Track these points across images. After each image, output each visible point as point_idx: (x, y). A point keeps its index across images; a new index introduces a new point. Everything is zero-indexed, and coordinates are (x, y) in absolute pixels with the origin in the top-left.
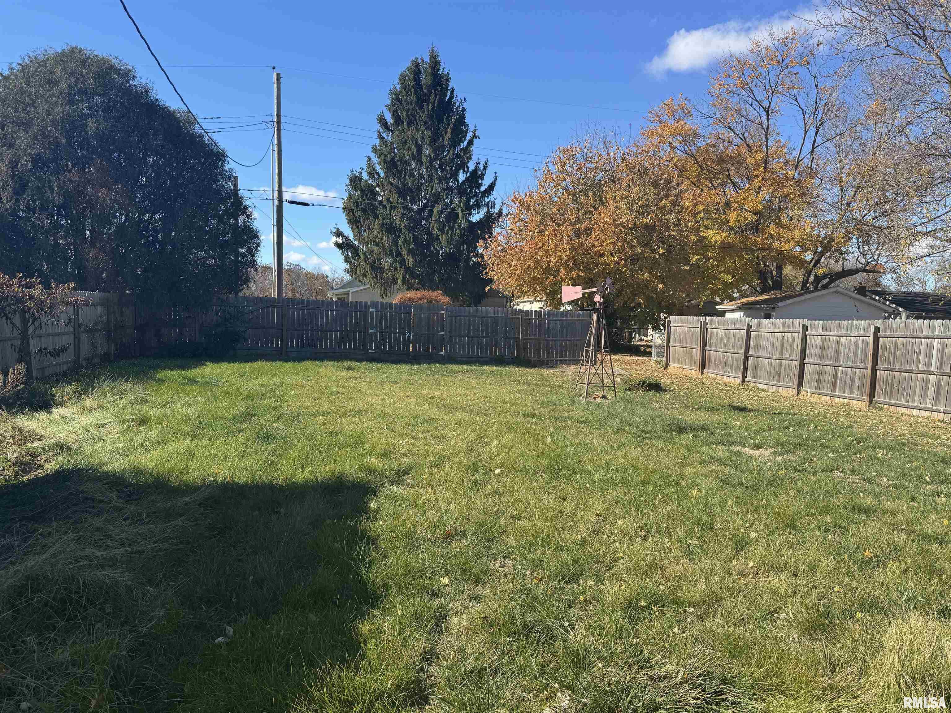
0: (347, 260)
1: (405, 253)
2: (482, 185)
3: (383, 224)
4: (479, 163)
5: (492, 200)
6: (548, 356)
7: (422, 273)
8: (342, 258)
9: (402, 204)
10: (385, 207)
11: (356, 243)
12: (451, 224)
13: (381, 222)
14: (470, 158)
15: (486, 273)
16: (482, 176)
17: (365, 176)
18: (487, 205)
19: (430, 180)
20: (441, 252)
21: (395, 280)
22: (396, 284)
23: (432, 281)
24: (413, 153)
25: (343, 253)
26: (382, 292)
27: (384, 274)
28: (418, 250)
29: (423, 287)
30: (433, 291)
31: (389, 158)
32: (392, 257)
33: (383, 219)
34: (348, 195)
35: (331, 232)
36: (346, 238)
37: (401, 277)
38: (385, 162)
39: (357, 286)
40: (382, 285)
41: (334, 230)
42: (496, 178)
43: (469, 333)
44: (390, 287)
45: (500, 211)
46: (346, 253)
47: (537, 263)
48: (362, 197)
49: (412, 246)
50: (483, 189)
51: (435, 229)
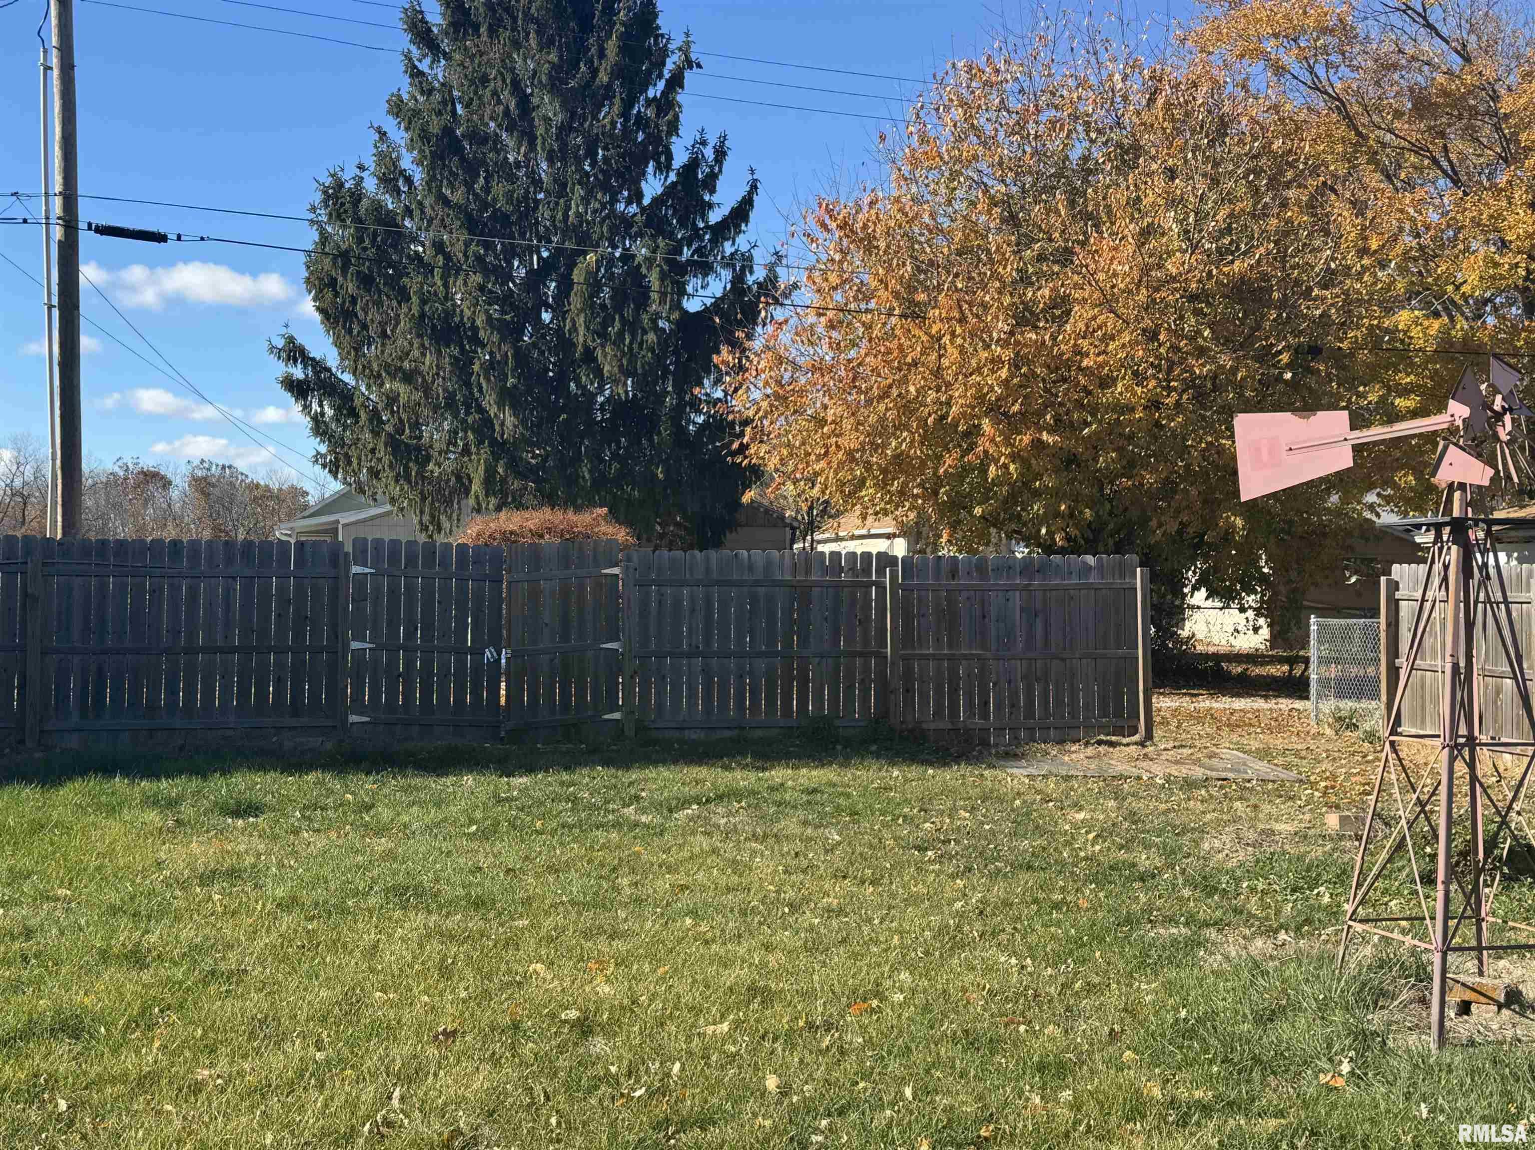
0: (319, 427)
1: (489, 402)
2: (710, 206)
3: (422, 315)
4: (704, 143)
5: (744, 247)
6: (985, 716)
7: (545, 459)
8: (306, 422)
9: (479, 259)
10: (429, 270)
11: (347, 378)
12: (628, 312)
13: (415, 311)
14: (674, 128)
15: (743, 448)
16: (710, 183)
17: (370, 185)
18: (729, 262)
19: (561, 188)
20: (600, 399)
21: (462, 484)
22: (467, 491)
23: (572, 481)
24: (507, 112)
25: (306, 408)
26: (426, 518)
27: (431, 466)
28: (529, 391)
29: (550, 500)
30: (578, 509)
31: (435, 128)
32: (455, 416)
33: (423, 302)
34: (316, 236)
35: (272, 348)
36: (319, 366)
37: (481, 469)
38: (425, 136)
39: (359, 507)
40: (423, 499)
41: (280, 343)
42: (754, 187)
43: (708, 641)
44: (449, 502)
45: (772, 280)
46: (315, 407)
47: (907, 407)
48: (360, 240)
49: (511, 382)
50: (714, 217)
51: (582, 330)
